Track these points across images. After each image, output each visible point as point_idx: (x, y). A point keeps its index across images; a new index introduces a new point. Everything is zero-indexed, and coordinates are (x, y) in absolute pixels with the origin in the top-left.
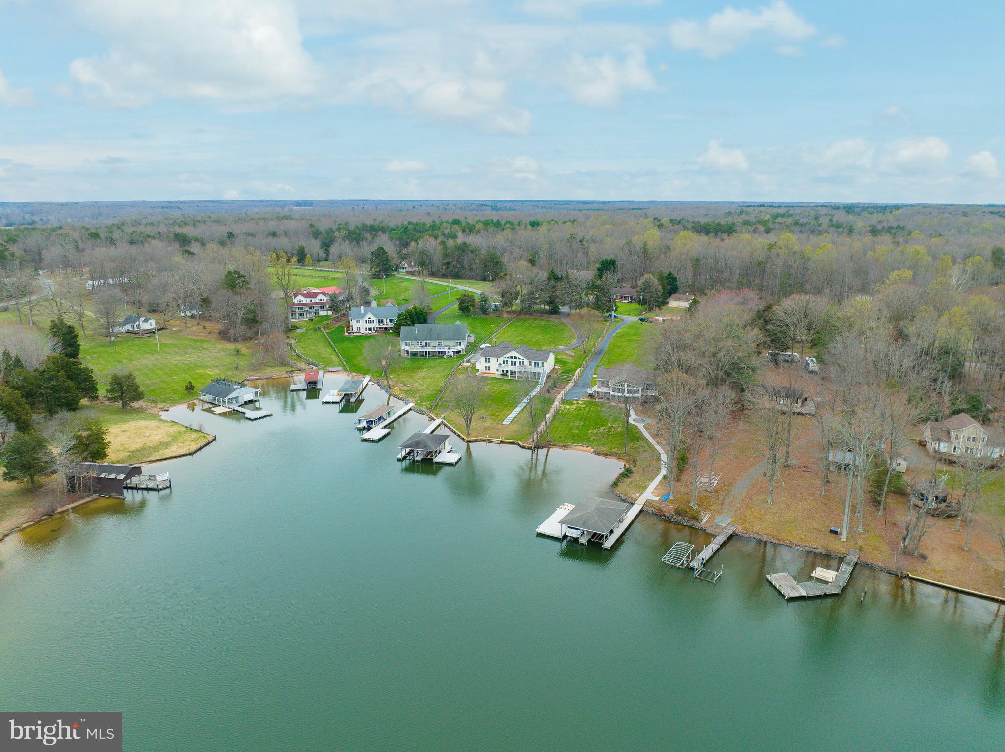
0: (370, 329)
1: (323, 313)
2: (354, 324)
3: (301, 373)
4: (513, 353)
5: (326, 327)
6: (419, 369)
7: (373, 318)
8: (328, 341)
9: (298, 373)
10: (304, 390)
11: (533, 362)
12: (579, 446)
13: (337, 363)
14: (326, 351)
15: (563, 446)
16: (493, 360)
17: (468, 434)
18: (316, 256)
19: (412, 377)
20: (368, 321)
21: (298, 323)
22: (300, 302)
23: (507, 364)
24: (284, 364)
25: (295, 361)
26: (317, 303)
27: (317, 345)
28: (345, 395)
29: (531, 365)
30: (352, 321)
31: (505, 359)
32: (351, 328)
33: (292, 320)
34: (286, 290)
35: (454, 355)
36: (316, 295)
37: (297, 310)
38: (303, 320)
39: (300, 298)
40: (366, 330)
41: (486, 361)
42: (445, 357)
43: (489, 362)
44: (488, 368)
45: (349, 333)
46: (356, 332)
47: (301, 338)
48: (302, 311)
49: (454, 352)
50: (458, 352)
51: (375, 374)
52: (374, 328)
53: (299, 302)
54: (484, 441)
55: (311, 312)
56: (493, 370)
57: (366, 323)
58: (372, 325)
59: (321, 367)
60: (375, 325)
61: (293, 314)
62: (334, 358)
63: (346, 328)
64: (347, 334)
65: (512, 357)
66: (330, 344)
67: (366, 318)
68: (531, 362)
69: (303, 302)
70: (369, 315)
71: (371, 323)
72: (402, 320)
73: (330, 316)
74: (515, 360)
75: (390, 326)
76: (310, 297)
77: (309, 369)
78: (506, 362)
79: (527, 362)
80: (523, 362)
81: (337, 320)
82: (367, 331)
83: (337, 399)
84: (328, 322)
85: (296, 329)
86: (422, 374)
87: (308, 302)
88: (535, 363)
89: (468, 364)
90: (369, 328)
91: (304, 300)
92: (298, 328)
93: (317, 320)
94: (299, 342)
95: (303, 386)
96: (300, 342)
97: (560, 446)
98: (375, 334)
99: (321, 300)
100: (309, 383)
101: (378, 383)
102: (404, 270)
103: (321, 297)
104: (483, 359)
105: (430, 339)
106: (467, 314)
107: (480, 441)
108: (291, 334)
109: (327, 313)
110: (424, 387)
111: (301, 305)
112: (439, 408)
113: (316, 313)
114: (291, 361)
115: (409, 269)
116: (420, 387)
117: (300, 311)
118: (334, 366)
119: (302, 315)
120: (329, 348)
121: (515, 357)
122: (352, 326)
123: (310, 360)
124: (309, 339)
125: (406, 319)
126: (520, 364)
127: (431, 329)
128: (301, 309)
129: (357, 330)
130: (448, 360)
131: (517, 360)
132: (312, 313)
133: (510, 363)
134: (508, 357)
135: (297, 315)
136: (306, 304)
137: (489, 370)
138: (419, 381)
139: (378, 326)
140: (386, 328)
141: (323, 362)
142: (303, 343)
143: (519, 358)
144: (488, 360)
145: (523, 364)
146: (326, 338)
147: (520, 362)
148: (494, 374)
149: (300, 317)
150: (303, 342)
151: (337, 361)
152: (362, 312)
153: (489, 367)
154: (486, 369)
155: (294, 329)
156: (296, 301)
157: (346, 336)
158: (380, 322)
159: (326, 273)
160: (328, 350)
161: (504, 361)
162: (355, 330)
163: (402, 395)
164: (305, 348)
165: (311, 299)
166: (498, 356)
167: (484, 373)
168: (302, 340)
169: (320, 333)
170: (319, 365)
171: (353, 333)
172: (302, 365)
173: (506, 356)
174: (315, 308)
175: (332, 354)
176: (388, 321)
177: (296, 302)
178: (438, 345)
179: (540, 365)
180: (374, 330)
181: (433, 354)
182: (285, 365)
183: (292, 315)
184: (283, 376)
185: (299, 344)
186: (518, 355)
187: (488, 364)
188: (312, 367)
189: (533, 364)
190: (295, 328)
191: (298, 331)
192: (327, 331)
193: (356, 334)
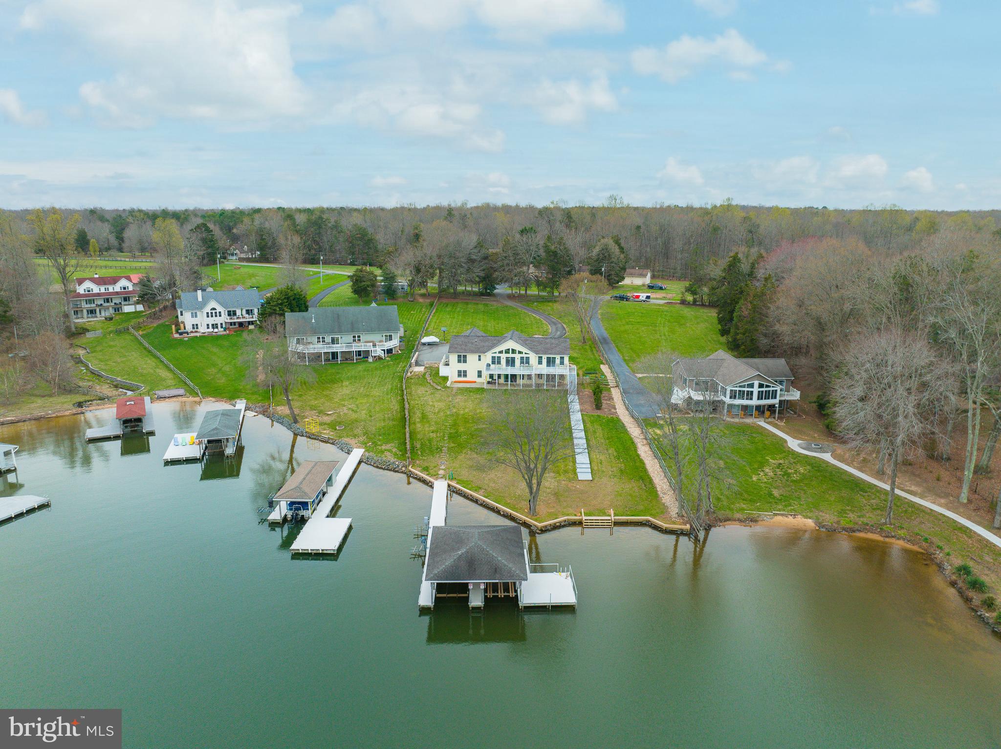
0: (215, 326)
1: (128, 309)
2: (187, 319)
3: (104, 404)
4: (510, 344)
5: (137, 327)
6: (333, 382)
7: (219, 309)
8: (145, 348)
9: (98, 405)
10: (116, 438)
11: (544, 357)
12: (776, 515)
13: (170, 382)
14: (146, 364)
15: (746, 520)
16: (472, 358)
17: (533, 512)
18: (104, 242)
19: (329, 398)
20: (212, 313)
21: (87, 324)
22: (89, 291)
23: (499, 363)
24: (66, 389)
25: (90, 383)
26: (117, 293)
27: (127, 354)
28: (209, 442)
29: (540, 362)
30: (182, 315)
31: (494, 355)
32: (182, 325)
33: (77, 321)
34: (64, 269)
35: (385, 356)
36: (114, 280)
37: (84, 305)
38: (95, 319)
39: (88, 285)
40: (208, 328)
41: (459, 361)
42: (370, 360)
43: (465, 361)
44: (462, 373)
45: (181, 334)
46: (192, 332)
47: (96, 346)
48: (93, 305)
49: (384, 350)
50: (390, 351)
51: (254, 397)
52: (221, 324)
53: (87, 293)
54: (580, 523)
55: (108, 308)
56: (472, 376)
57: (208, 316)
58: (218, 320)
59: (143, 389)
60: (224, 319)
61: (77, 311)
62: (164, 373)
63: (173, 326)
64: (177, 336)
65: (507, 351)
66: (149, 352)
67: (208, 309)
68: (540, 358)
69: (94, 292)
70: (213, 304)
71: (216, 316)
72: (275, 306)
73: (141, 312)
74: (513, 355)
75: (248, 320)
76: (105, 284)
77: (119, 395)
78: (496, 361)
79: (533, 358)
80: (528, 358)
81: (154, 316)
82: (211, 330)
83: (195, 452)
84: (141, 320)
85: (84, 333)
86: (344, 390)
87: (103, 290)
88: (548, 359)
89: (420, 369)
90: (213, 325)
91: (96, 289)
92: (88, 331)
93: (120, 319)
94: (92, 352)
95: (113, 428)
96: (95, 351)
97: (740, 520)
98: (225, 333)
99: (125, 288)
100: (126, 422)
101: (265, 412)
102: (234, 258)
103: (123, 283)
104: (453, 358)
105: (340, 331)
106: (365, 299)
107: (564, 526)
108: (77, 341)
109: (135, 308)
110: (363, 414)
111: (90, 297)
112: (422, 455)
113: (117, 309)
114: (81, 384)
115: (243, 256)
116: (354, 416)
117: (88, 306)
118: (168, 387)
119: (92, 312)
120: (150, 359)
121: (514, 351)
122: (183, 322)
123: (119, 379)
124: (111, 347)
125: (281, 304)
126: (522, 362)
127: (338, 316)
128: (90, 303)
129: (193, 328)
130: (377, 364)
131: (517, 356)
132: (111, 309)
133: (503, 362)
134: (501, 352)
135: (85, 311)
136: (98, 295)
137: (465, 376)
138: (346, 403)
139: (229, 321)
140: (241, 324)
141: (144, 382)
142: (100, 353)
143: (520, 352)
144: (462, 359)
145: (528, 362)
146: (141, 344)
147: (522, 358)
148: (475, 382)
149: (90, 315)
150: (100, 351)
151: (171, 379)
152: (200, 299)
153: (465, 372)
154: (459, 375)
155: (81, 334)
156: (81, 290)
157: (176, 339)
158: (232, 314)
159: (122, 263)
160: (149, 361)
161: (493, 358)
162: (189, 328)
163: (327, 433)
164: (107, 360)
165: (107, 287)
166: (480, 351)
167: (456, 382)
168: (98, 348)
169: (128, 337)
170: (138, 388)
171: (187, 333)
172: (105, 390)
173: (497, 349)
174: (114, 302)
175: (157, 367)
176: (244, 312)
177: (82, 292)
178: (354, 341)
179: (558, 361)
180: (222, 327)
181: (347, 356)
182: (70, 392)
183: (76, 313)
184: (67, 413)
185: (93, 354)
186: (518, 347)
187: (462, 367)
188: (125, 391)
189: (544, 361)
190: (82, 331)
191: (88, 335)
192: (141, 333)
193: (192, 335)
